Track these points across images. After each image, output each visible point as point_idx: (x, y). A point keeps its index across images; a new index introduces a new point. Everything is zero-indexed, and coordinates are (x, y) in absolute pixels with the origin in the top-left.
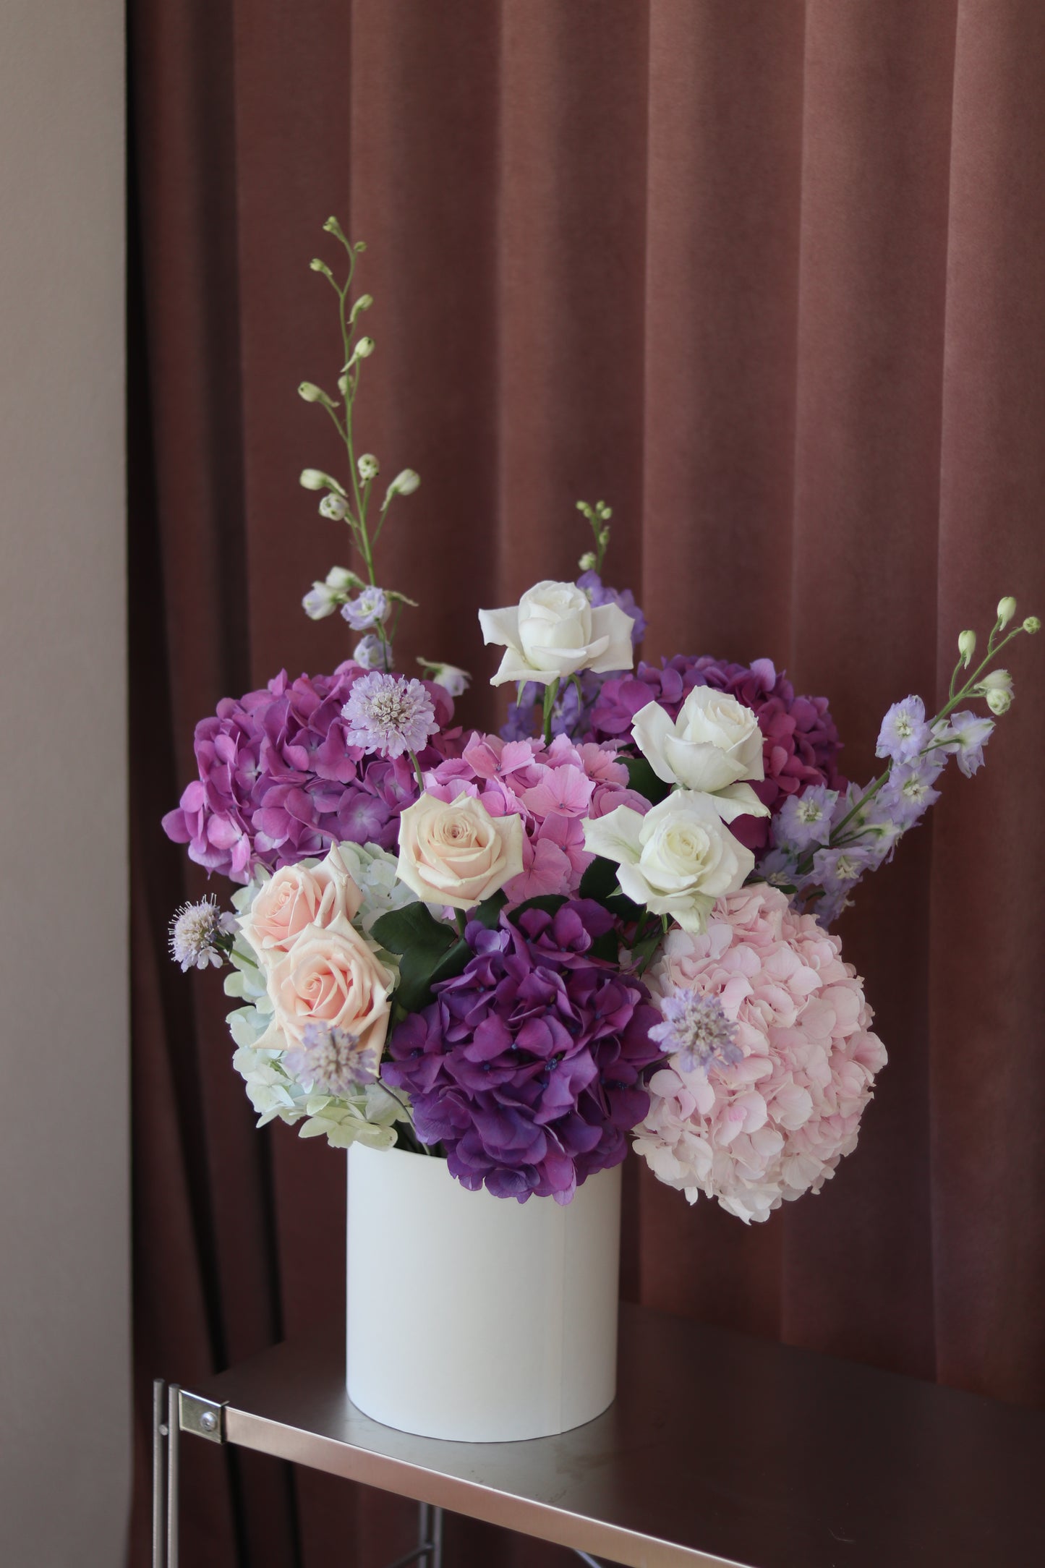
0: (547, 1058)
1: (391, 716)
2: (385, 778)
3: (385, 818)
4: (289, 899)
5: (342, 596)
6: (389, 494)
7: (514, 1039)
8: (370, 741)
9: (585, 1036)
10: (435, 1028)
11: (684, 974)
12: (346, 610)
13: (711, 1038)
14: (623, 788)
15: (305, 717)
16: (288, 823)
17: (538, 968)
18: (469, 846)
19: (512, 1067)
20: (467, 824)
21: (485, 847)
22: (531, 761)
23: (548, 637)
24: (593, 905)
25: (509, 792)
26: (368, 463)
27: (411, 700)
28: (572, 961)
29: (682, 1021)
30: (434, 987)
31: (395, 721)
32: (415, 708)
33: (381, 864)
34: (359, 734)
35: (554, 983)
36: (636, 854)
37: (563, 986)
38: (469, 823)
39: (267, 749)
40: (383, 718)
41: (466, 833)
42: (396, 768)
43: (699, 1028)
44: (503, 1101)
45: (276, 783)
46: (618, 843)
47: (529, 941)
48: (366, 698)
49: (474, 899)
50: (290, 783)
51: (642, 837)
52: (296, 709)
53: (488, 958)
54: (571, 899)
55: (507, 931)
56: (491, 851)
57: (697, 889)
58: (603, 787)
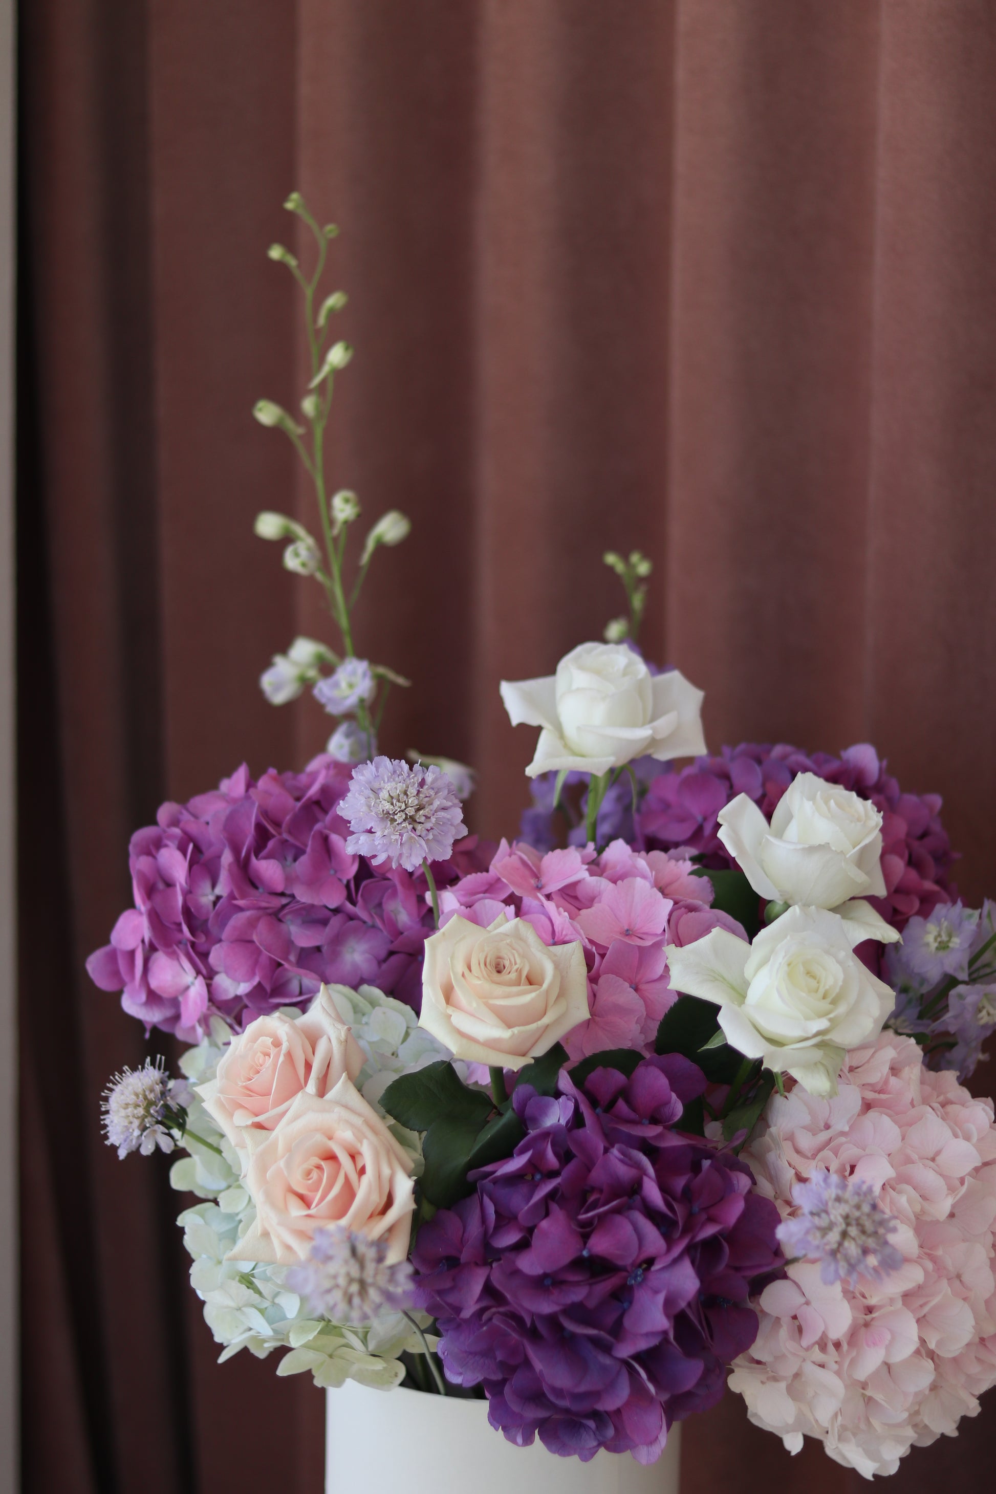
0: (629, 1268)
1: (406, 814)
2: (384, 900)
3: (383, 953)
4: (269, 1062)
5: (312, 673)
6: (371, 544)
7: (585, 1243)
8: (379, 847)
9: (681, 1237)
10: (474, 1229)
11: (798, 1151)
12: (321, 691)
13: (863, 1238)
14: (707, 907)
15: (277, 824)
16: (256, 962)
17: (617, 1146)
18: (519, 985)
19: (582, 1281)
20: (516, 956)
21: (541, 985)
22: (583, 873)
23: (598, 714)
24: (680, 1061)
25: (560, 914)
26: (347, 501)
27: (432, 793)
28: (660, 1136)
29: (824, 1215)
30: (472, 1175)
31: (412, 820)
32: (437, 803)
33: (384, 1013)
34: (364, 838)
35: (638, 1166)
36: (740, 993)
37: (651, 1171)
38: (519, 954)
39: (230, 865)
40: (396, 817)
41: (515, 967)
42: (399, 888)
43: (848, 1224)
44: (571, 1326)
45: (240, 909)
46: (715, 978)
47: (599, 1110)
48: (371, 791)
49: (524, 1055)
50: (260, 908)
51: (748, 971)
52: (264, 813)
53: (546, 1134)
54: (647, 1055)
55: (569, 1096)
56: (547, 992)
57: (827, 1037)
58: (682, 907)
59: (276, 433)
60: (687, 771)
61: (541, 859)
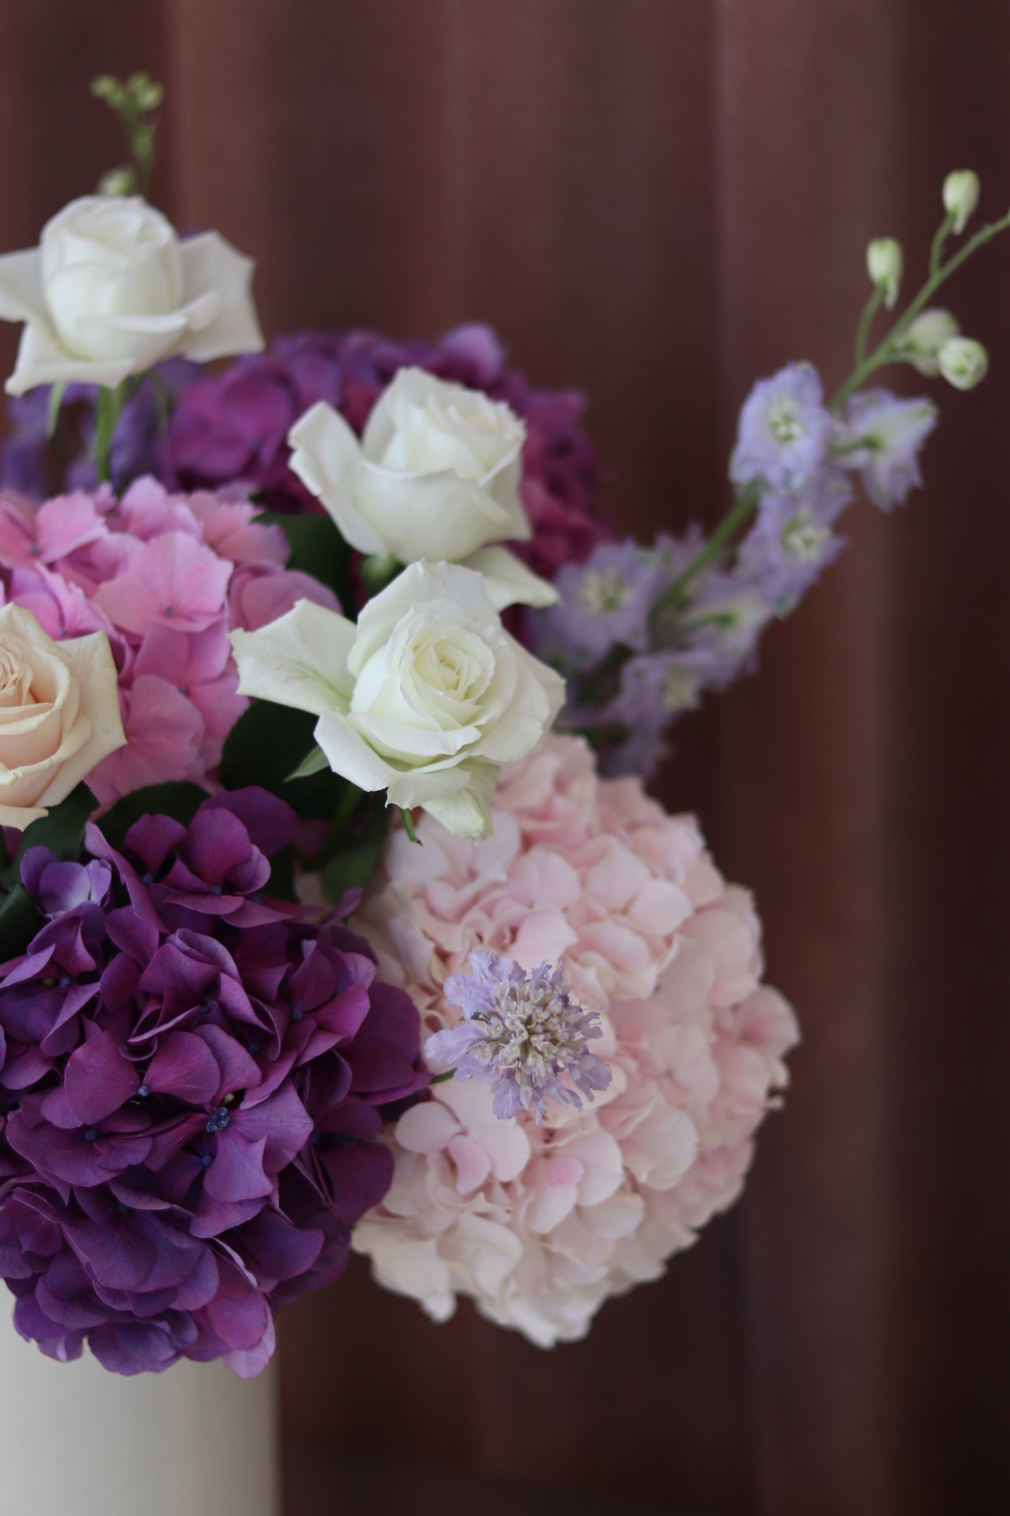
0: (207, 1108)
7: (142, 1077)
9: (281, 1059)
11: (433, 912)
13: (555, 1050)
14: (279, 569)
17: (179, 931)
18: (19, 704)
19: (141, 1132)
20: (12, 660)
21: (51, 700)
22: (97, 530)
23: (106, 298)
24: (261, 797)
25: (70, 591)
28: (241, 911)
29: (494, 1020)
35: (211, 959)
36: (343, 693)
37: (231, 965)
38: (16, 657)
41: (12, 678)
43: (531, 1033)
44: (127, 1200)
46: (305, 674)
47: (147, 878)
49: (31, 805)
51: (353, 663)
53: (73, 920)
54: (211, 788)
55: (104, 861)
56: (62, 711)
57: (476, 753)
58: (246, 571)
60: (232, 376)
61: (35, 511)
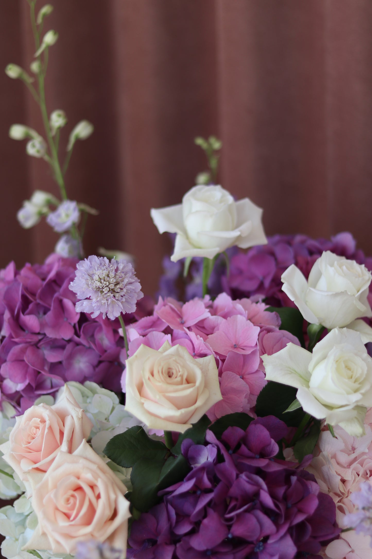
0: (254, 542)
1: (109, 288)
2: (95, 333)
3: (95, 362)
4: (39, 432)
5: (45, 210)
6: (72, 139)
7: (230, 530)
8: (95, 308)
9: (285, 523)
10: (164, 524)
11: (338, 464)
12: (51, 219)
14: (277, 329)
15: (33, 294)
16: (26, 372)
17: (244, 473)
18: (182, 384)
19: (230, 552)
20: (180, 367)
21: (194, 382)
22: (206, 314)
23: (208, 224)
24: (273, 419)
25: (198, 339)
26: (59, 116)
27: (123, 275)
28: (268, 465)
29: (371, 510)
30: (160, 493)
31: (113, 291)
32: (126, 281)
33: (100, 397)
34: (86, 303)
35: (257, 484)
36: (306, 379)
37: (265, 486)
38: (180, 365)
39: (9, 319)
40: (104, 290)
41: (179, 374)
42: (103, 326)
45: (16, 343)
46: (291, 372)
47: (231, 452)
48: (88, 276)
49: (185, 423)
50: (26, 342)
51: (310, 368)
52: (26, 288)
53: (203, 468)
54: (252, 415)
55: (213, 445)
56: (198, 387)
57: (360, 404)
58: (265, 331)
59: (18, 82)
61: (181, 307)
